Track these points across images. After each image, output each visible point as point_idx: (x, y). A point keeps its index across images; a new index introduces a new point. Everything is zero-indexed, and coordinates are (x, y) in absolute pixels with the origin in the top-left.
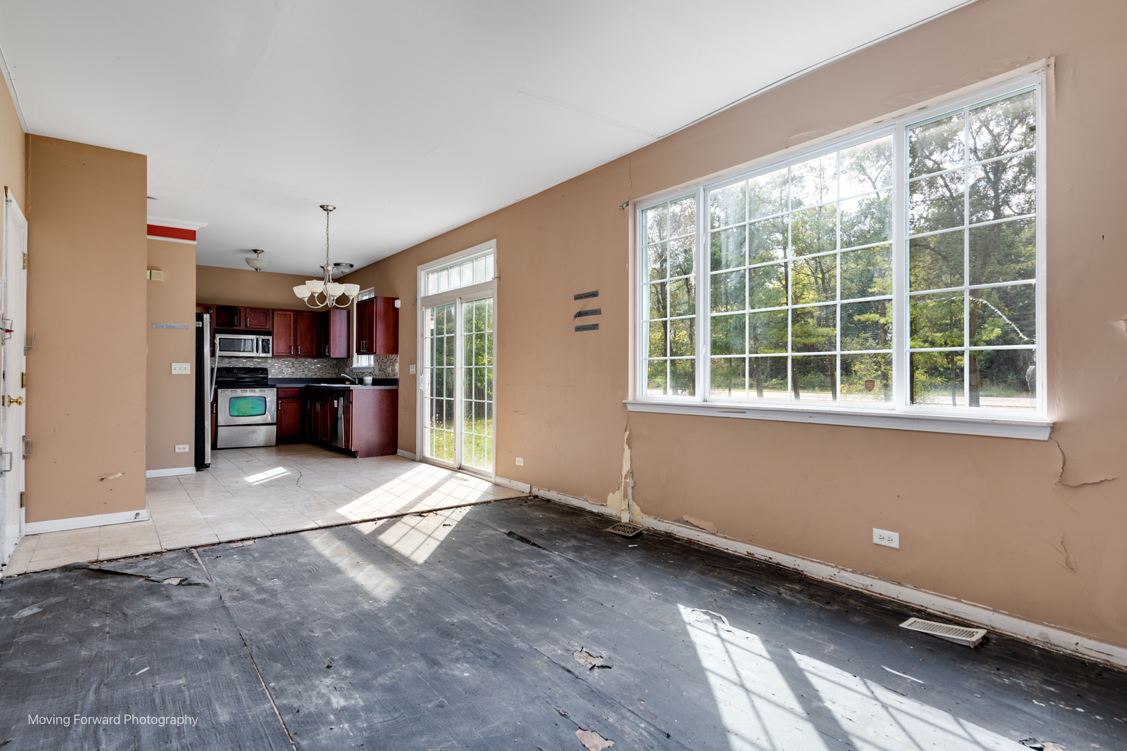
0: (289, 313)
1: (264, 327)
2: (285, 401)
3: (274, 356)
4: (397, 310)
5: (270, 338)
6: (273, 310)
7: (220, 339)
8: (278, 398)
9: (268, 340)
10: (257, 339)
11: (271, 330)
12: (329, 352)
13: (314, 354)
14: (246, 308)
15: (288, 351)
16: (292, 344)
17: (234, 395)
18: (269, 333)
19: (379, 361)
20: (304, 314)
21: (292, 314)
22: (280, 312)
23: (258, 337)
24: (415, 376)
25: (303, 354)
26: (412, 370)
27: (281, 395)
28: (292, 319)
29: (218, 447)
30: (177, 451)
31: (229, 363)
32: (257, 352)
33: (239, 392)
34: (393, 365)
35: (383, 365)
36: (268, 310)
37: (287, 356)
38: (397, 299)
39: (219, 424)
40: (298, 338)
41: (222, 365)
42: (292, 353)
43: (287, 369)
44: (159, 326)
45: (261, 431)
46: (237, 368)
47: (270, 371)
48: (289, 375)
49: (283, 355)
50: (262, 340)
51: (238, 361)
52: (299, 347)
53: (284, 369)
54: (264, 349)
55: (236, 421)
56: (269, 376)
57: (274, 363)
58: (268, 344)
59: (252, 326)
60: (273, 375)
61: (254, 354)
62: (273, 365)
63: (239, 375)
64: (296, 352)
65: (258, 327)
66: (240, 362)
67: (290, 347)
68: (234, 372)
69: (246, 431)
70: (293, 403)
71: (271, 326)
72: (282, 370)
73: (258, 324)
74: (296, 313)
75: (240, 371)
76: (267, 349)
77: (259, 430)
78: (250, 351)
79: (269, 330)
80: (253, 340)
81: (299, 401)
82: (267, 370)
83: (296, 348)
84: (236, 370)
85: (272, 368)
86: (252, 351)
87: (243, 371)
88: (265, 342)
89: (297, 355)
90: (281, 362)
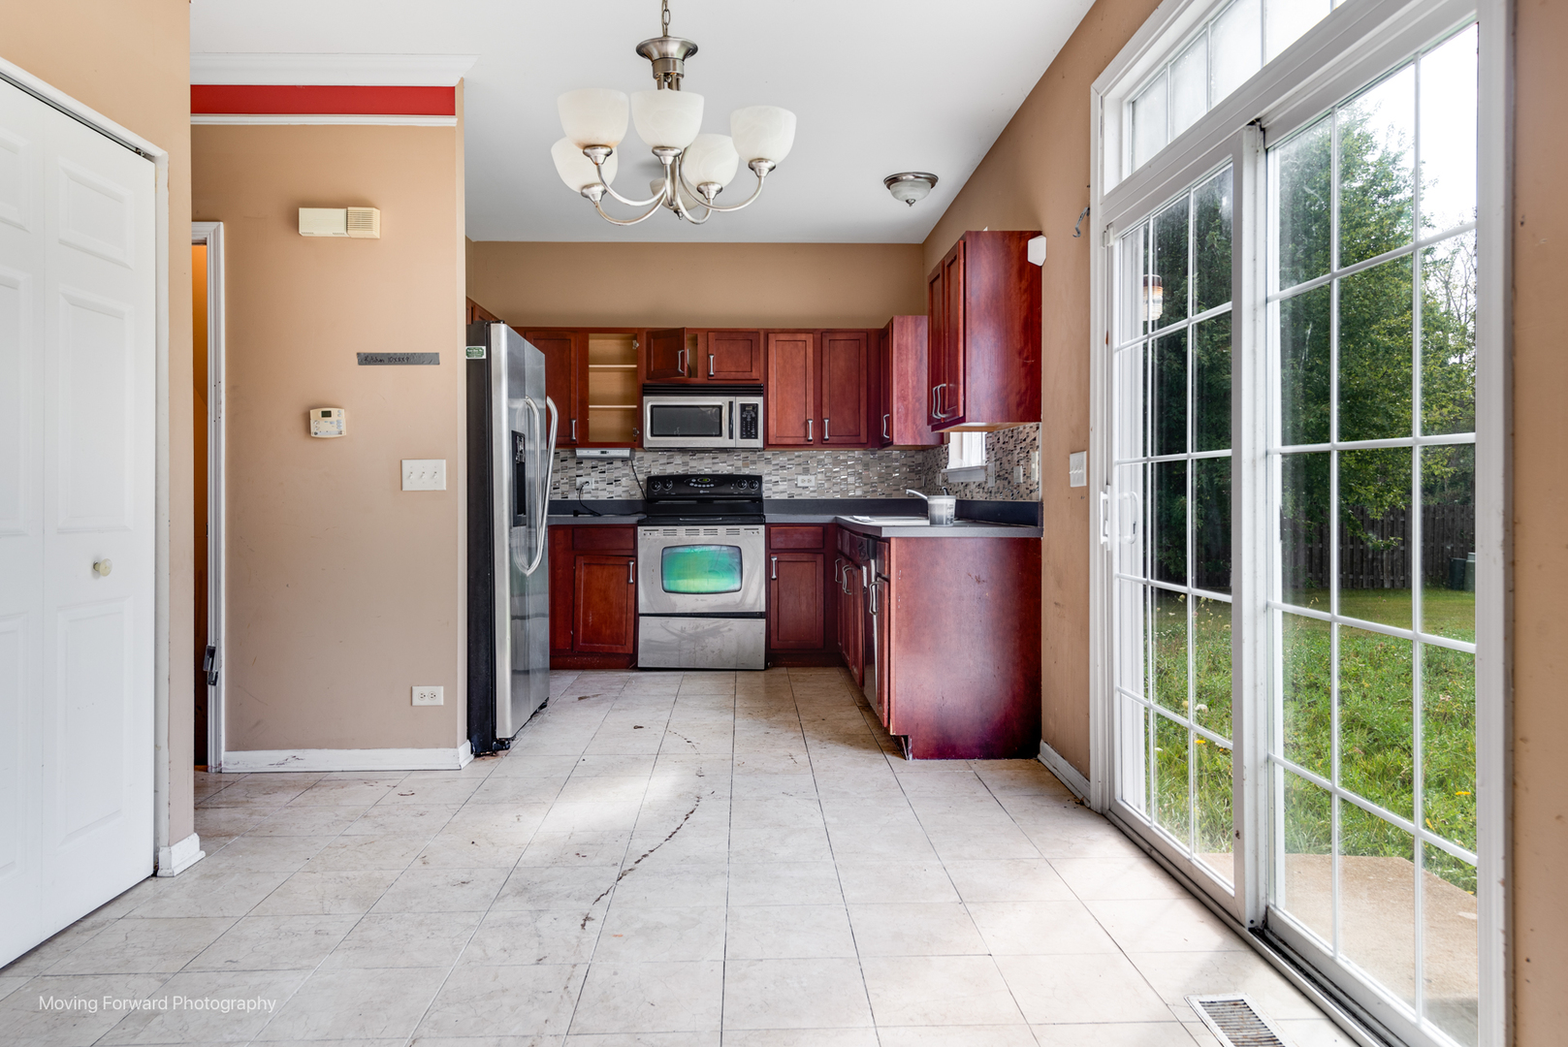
0: (803, 337)
1: (747, 375)
2: (786, 557)
3: (767, 445)
4: (1037, 271)
5: (758, 400)
6: (768, 333)
7: (652, 407)
8: (770, 550)
9: (755, 407)
10: (731, 403)
11: (761, 381)
12: (889, 431)
13: (864, 439)
14: (709, 331)
15: (801, 433)
16: (811, 415)
17: (672, 540)
18: (758, 389)
19: (998, 446)
20: (838, 337)
21: (809, 338)
22: (782, 337)
23: (732, 398)
24: (1084, 494)
25: (835, 439)
26: (1076, 476)
27: (778, 543)
28: (810, 351)
29: (640, 664)
30: (417, 701)
31: (685, 464)
32: (731, 437)
33: (681, 534)
34: (1028, 459)
35: (1004, 460)
36: (756, 332)
37: (806, 445)
38: (1037, 234)
39: (641, 611)
40: (825, 400)
41: (670, 470)
42: (811, 438)
43: (806, 477)
44: (367, 359)
45: (730, 630)
46: (697, 476)
47: (768, 482)
48: (812, 492)
49: (790, 441)
50: (743, 407)
51: (703, 458)
52: (826, 421)
53: (800, 478)
54: (747, 428)
55: (676, 605)
56: (765, 495)
57: (774, 462)
58: (754, 415)
59: (722, 375)
60: (774, 493)
61: (723, 442)
62: (771, 468)
63: (701, 492)
64: (819, 434)
65: (733, 375)
66: (706, 461)
67: (806, 423)
68: (692, 484)
69: (699, 630)
70: (806, 564)
71: (762, 371)
72: (797, 480)
73: (733, 369)
74: (819, 336)
75: (702, 484)
76: (751, 429)
77: (726, 629)
78: (716, 436)
79: (758, 382)
80: (720, 407)
81: (820, 559)
82: (759, 479)
83: (819, 425)
84: (694, 480)
85: (770, 474)
86: (720, 435)
87: (709, 483)
88: (748, 412)
89: (821, 442)
90: (789, 460)
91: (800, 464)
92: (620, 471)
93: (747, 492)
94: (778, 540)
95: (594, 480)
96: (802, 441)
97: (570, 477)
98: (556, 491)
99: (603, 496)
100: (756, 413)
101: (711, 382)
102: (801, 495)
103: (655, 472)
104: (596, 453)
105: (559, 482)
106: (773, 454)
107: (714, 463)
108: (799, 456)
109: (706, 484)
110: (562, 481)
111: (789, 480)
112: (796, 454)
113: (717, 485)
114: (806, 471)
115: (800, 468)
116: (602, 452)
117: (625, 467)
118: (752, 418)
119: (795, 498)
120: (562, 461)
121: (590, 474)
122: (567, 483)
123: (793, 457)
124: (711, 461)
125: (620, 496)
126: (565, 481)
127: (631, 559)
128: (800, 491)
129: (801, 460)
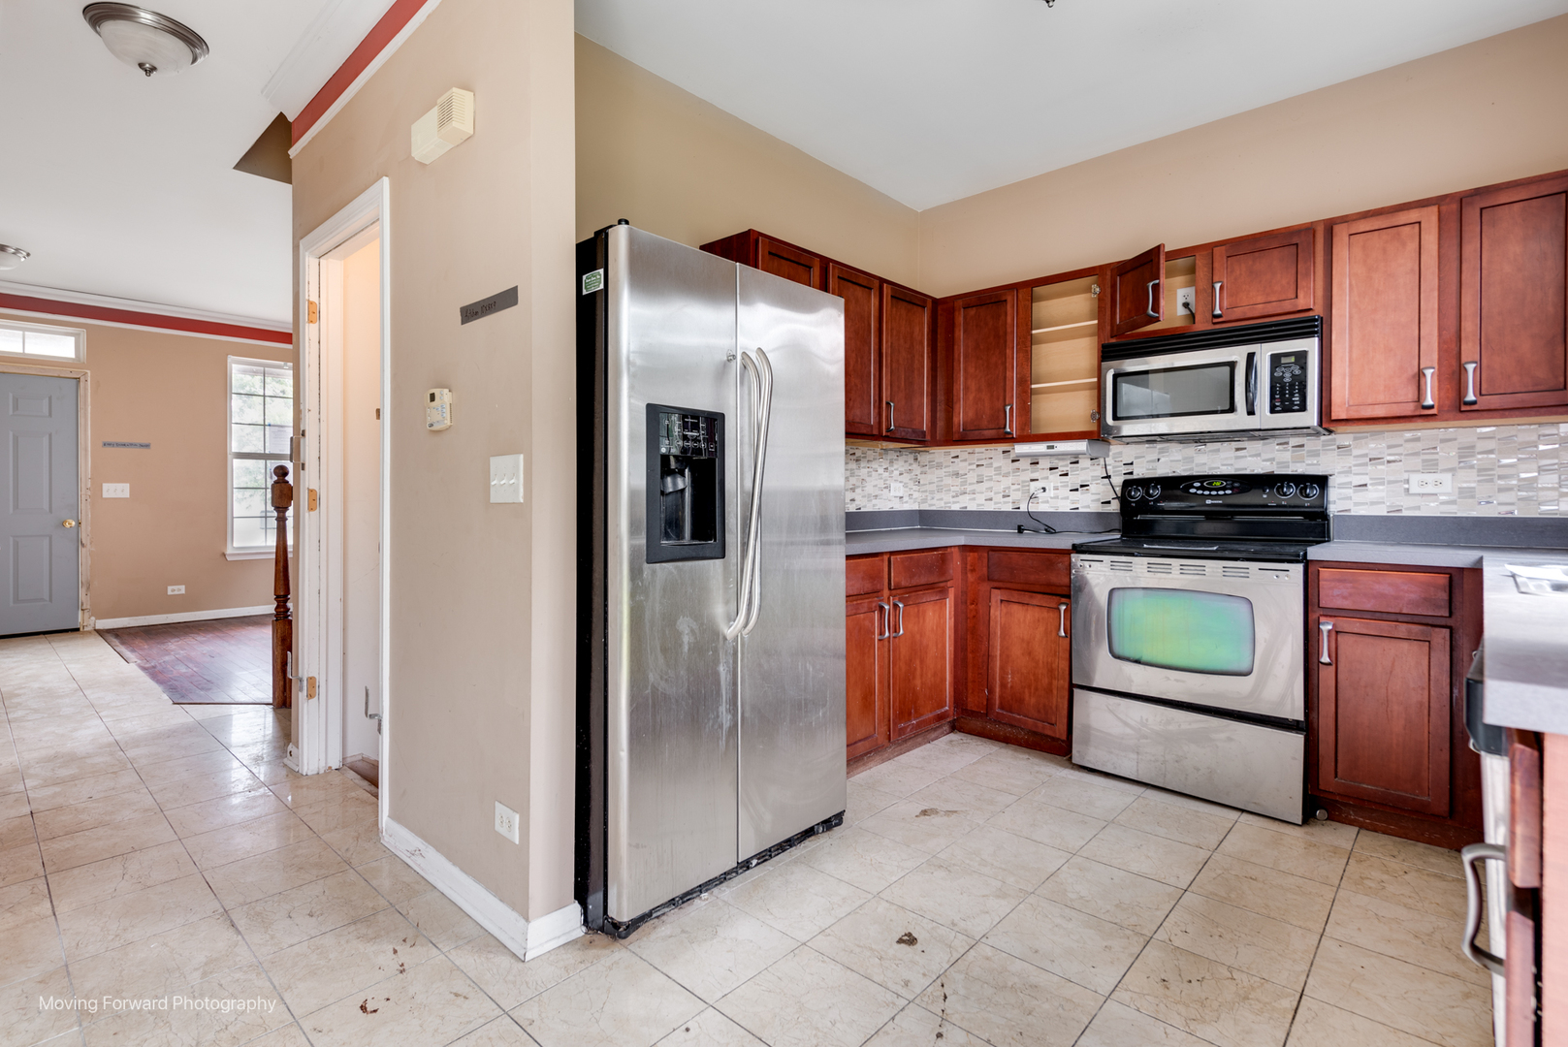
0: (1413, 215)
1: (1287, 306)
2: (1357, 626)
3: (1333, 420)
5: (1311, 345)
6: (1330, 226)
7: (1115, 377)
8: (1315, 611)
9: (1301, 357)
10: (1251, 356)
11: (1318, 311)
14: (1210, 247)
15: (1410, 394)
16: (1431, 359)
17: (1124, 578)
18: (1310, 326)
20: (1497, 199)
21: (1430, 218)
22: (1366, 225)
23: (1254, 348)
25: (1498, 400)
27: (1335, 598)
28: (1429, 237)
29: (1076, 760)
30: (498, 825)
32: (1251, 412)
33: (1139, 570)
36: (1309, 230)
37: (1423, 415)
39: (1077, 680)
40: (1468, 327)
41: (1164, 470)
42: (1429, 401)
43: (1430, 478)
44: (470, 313)
45: (1230, 739)
46: (1201, 478)
47: (1342, 486)
48: (1444, 503)
49: (1380, 412)
50: (1276, 360)
51: (1218, 450)
52: (1470, 367)
53: (1415, 478)
54: (1282, 394)
55: (1131, 681)
56: (1333, 509)
57: (1356, 452)
58: (1297, 372)
59: (1238, 313)
60: (1356, 504)
61: (1239, 420)
62: (1350, 461)
63: (1209, 502)
64: (1453, 394)
65: (1260, 310)
66: (1222, 455)
67: (1420, 375)
68: (1193, 491)
69: (1171, 728)
70: (1405, 645)
71: (1320, 292)
72: (1407, 481)
73: (1260, 299)
74: (1455, 206)
75: (1210, 490)
76: (1292, 395)
77: (1223, 736)
78: (1223, 412)
79: (1311, 314)
80: (1232, 365)
81: (1441, 637)
82: (1322, 481)
83: (1453, 377)
84: (1197, 484)
85: (1350, 472)
86: (1232, 409)
87: (1224, 489)
88: (1288, 366)
89: (1459, 408)
90: (1389, 447)
91: (1416, 454)
92: (1088, 471)
93: (1297, 502)
94: (1336, 592)
95: (1052, 485)
96: (1408, 409)
97: (1024, 482)
98: (1006, 499)
99: (1065, 507)
100: (1304, 368)
101: (1218, 326)
102: (1418, 508)
103: (1140, 471)
104: (1040, 448)
105: (1009, 488)
106: (1355, 439)
107: (1237, 458)
108: (1418, 439)
109: (1217, 490)
110: (1013, 487)
111: (1390, 482)
112: (1408, 435)
113: (1241, 491)
114: (1431, 466)
115: (1417, 461)
116: (1049, 447)
117: (1096, 467)
118: (1293, 376)
119: (1405, 513)
120: (1013, 461)
121: (1047, 478)
122: (1018, 490)
123: (1401, 441)
124: (1233, 454)
125: (1088, 507)
126: (1016, 487)
127: (1063, 600)
128: (1416, 501)
129: (1418, 446)
